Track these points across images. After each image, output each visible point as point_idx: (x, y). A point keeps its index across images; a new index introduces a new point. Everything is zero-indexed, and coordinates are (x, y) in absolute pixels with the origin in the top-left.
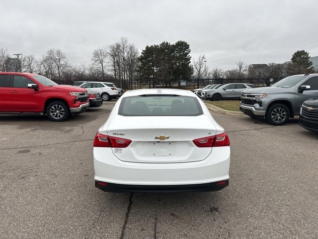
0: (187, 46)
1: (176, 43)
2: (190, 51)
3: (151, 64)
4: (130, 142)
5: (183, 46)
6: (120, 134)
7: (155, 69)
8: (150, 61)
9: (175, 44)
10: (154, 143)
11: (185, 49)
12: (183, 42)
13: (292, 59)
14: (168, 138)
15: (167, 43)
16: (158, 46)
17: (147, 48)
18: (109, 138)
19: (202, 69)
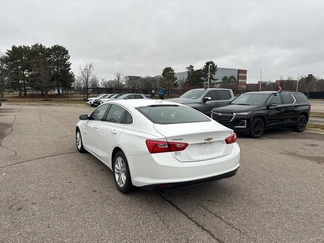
0: (66, 52)
1: (52, 47)
2: (69, 57)
3: (19, 67)
4: (187, 145)
5: (60, 51)
6: (179, 139)
7: (26, 73)
8: (18, 64)
9: (50, 48)
10: (201, 144)
11: (63, 55)
12: (61, 47)
13: (163, 74)
14: (212, 139)
15: (41, 45)
16: (28, 47)
17: (14, 47)
18: (168, 144)
19: (90, 78)
